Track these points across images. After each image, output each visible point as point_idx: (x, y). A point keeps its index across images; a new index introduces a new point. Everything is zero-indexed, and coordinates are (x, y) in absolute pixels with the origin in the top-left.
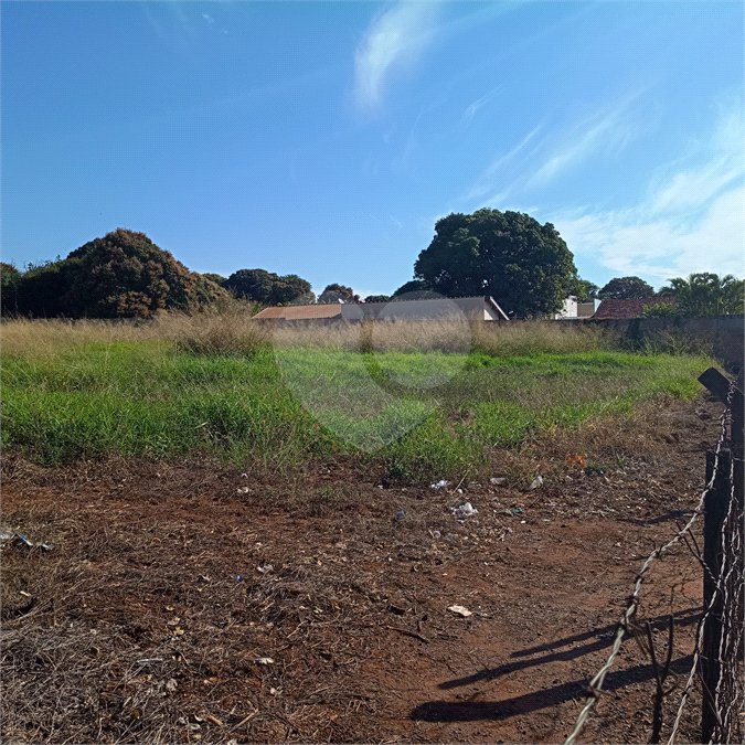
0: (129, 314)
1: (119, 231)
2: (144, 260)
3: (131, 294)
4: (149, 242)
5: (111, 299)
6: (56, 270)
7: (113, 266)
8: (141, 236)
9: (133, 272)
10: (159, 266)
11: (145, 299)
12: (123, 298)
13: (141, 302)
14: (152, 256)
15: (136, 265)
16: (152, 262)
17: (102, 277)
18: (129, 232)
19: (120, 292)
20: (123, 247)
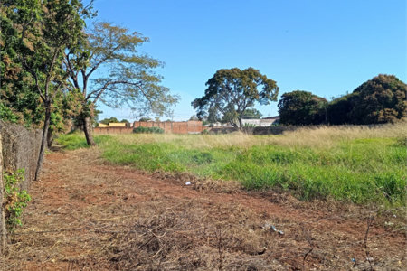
0: (385, 122)
1: (380, 76)
2: (394, 90)
3: (386, 110)
4: (397, 80)
5: (375, 113)
6: (346, 99)
7: (376, 95)
8: (392, 77)
9: (387, 98)
10: (403, 93)
11: (394, 112)
12: (382, 112)
13: (392, 114)
14: (399, 88)
15: (389, 94)
16: (399, 91)
17: (370, 101)
18: (385, 76)
19: (380, 109)
20: (382, 84)
